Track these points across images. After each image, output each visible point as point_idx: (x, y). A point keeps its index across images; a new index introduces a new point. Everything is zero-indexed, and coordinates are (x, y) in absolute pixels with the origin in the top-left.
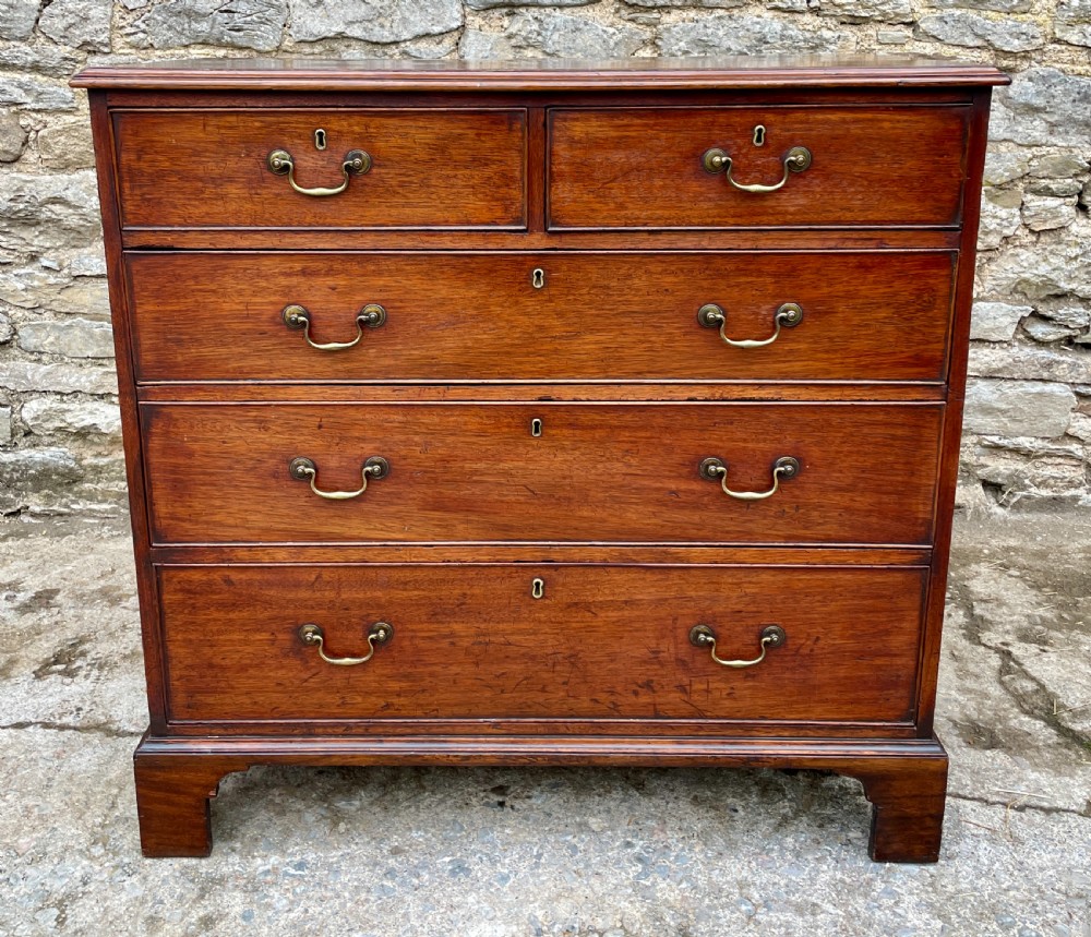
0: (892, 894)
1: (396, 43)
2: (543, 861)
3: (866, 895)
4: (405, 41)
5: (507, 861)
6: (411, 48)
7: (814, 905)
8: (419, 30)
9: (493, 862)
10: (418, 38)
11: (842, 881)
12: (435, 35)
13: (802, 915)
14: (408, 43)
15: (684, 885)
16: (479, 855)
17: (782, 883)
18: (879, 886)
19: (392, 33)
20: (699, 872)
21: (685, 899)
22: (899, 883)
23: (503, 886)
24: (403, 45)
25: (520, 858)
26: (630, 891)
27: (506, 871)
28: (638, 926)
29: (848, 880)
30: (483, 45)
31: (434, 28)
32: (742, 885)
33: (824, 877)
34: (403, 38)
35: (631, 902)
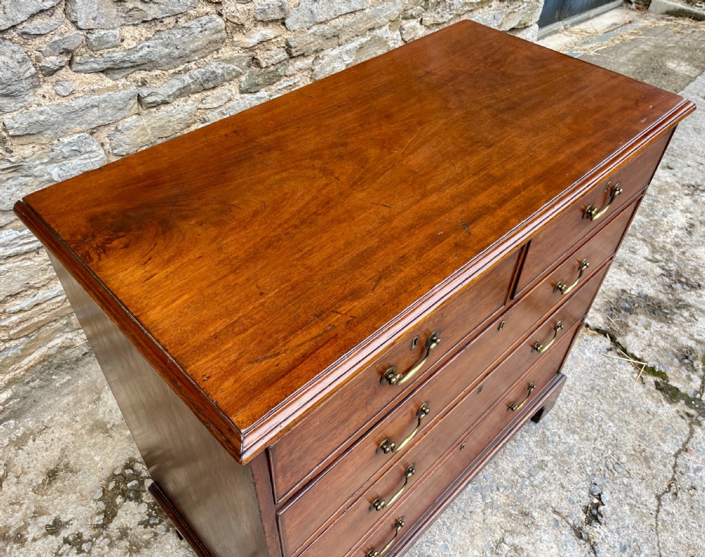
0: (554, 434)
1: (14, 27)
2: (449, 524)
3: (548, 441)
4: (22, 22)
5: (437, 537)
6: (30, 27)
7: (542, 461)
8: (32, 10)
9: (434, 543)
10: (32, 16)
11: (537, 441)
12: (47, 10)
13: (544, 470)
14: (24, 24)
15: (501, 490)
16: (424, 545)
17: (524, 458)
18: (548, 433)
19: (8, 19)
20: (499, 479)
21: (507, 496)
22: (551, 427)
23: (449, 551)
24: (20, 27)
25: (440, 532)
26: (490, 510)
27: (442, 543)
28: (508, 525)
29: (538, 439)
30: (90, 8)
31: (45, 3)
32: (515, 471)
33: (531, 444)
34: (19, 21)
35: (495, 515)
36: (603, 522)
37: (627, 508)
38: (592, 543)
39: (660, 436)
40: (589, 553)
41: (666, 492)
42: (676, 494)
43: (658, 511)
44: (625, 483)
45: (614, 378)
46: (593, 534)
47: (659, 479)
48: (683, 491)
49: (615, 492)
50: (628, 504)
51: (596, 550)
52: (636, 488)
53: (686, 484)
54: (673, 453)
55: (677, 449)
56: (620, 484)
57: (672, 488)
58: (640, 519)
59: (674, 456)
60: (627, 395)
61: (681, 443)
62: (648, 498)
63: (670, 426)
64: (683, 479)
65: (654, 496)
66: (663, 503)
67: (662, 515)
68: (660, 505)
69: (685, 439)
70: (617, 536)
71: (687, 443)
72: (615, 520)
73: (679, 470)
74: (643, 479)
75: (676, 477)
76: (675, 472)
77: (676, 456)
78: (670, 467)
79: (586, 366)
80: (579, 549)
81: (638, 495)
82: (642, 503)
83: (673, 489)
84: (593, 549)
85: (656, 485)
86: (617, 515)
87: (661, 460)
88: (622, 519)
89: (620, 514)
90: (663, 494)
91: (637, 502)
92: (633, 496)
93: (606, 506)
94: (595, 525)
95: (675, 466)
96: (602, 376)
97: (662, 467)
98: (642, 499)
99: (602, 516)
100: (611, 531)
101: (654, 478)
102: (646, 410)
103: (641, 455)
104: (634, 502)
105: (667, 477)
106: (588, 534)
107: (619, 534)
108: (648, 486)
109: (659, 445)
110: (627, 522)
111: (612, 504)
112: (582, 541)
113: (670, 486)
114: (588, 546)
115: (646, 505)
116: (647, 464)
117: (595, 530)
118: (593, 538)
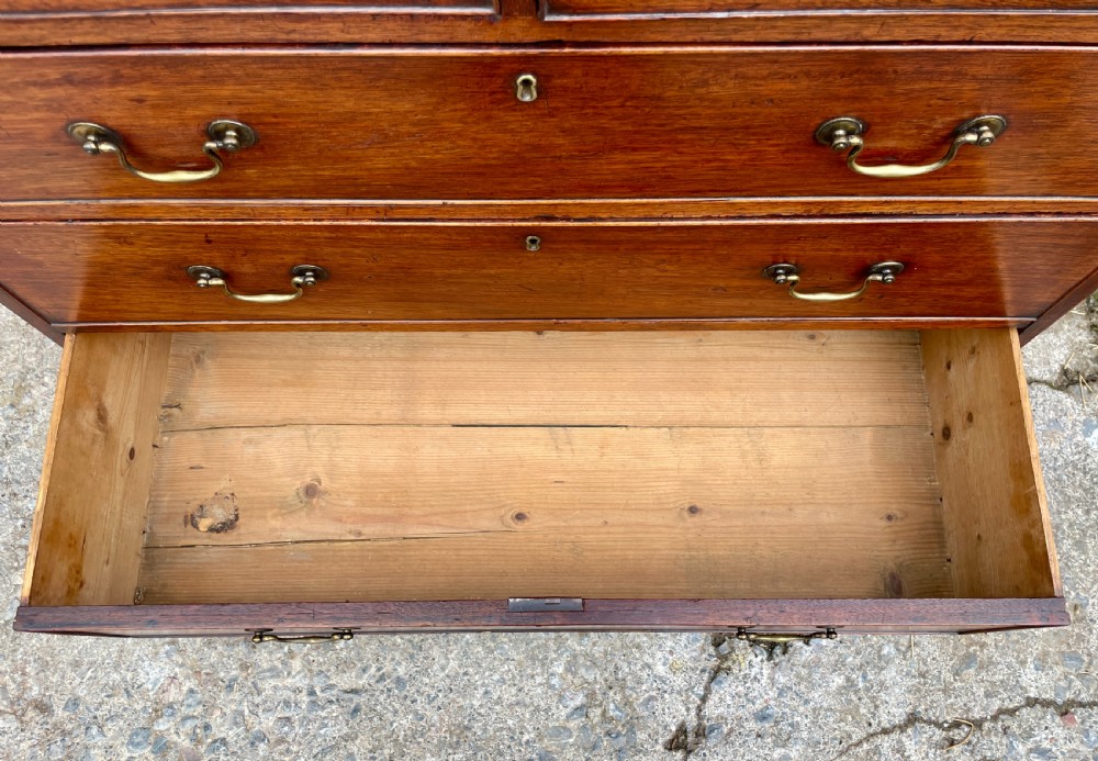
36: (777, 661)
37: (839, 680)
38: (725, 666)
39: (1046, 654)
40: (703, 671)
41: (939, 725)
42: (952, 743)
43: (885, 732)
44: (885, 652)
45: (1087, 512)
46: (741, 658)
47: (952, 700)
48: (972, 752)
49: (849, 648)
50: (848, 679)
51: (718, 678)
52: (890, 674)
53: (990, 749)
54: (1032, 695)
55: (1050, 695)
56: (872, 646)
57: (956, 731)
58: (841, 712)
59: (1028, 698)
60: (1074, 553)
61: (1069, 695)
62: (893, 701)
63: (1086, 659)
64: (994, 739)
65: (909, 709)
66: (909, 731)
67: (886, 743)
68: (902, 728)
69: (1085, 697)
70: (773, 694)
71: (1082, 705)
72: (798, 676)
73: (1007, 723)
74: (922, 675)
75: (987, 725)
76: (995, 718)
77: (1031, 703)
78: (996, 705)
79: (1060, 452)
80: (694, 654)
81: (882, 684)
82: (873, 699)
83: (956, 734)
84: (716, 672)
85: (932, 702)
86: (810, 675)
87: (993, 684)
88: (812, 686)
89: (816, 676)
90: (929, 722)
91: (867, 690)
92: (870, 677)
93: (810, 648)
94: (758, 652)
95: (1012, 712)
96: (1070, 491)
97: (981, 692)
98: (882, 694)
99: (784, 653)
100: (772, 680)
101: (944, 691)
102: (1076, 602)
103: (968, 646)
104: (861, 685)
105: (969, 710)
106: (733, 649)
107: (780, 695)
108: (919, 690)
109: (1023, 663)
110: (815, 695)
111: (823, 656)
112: (712, 649)
113: (957, 725)
114: (714, 662)
115: (876, 707)
116: (961, 665)
117: (752, 657)
118: (734, 662)
